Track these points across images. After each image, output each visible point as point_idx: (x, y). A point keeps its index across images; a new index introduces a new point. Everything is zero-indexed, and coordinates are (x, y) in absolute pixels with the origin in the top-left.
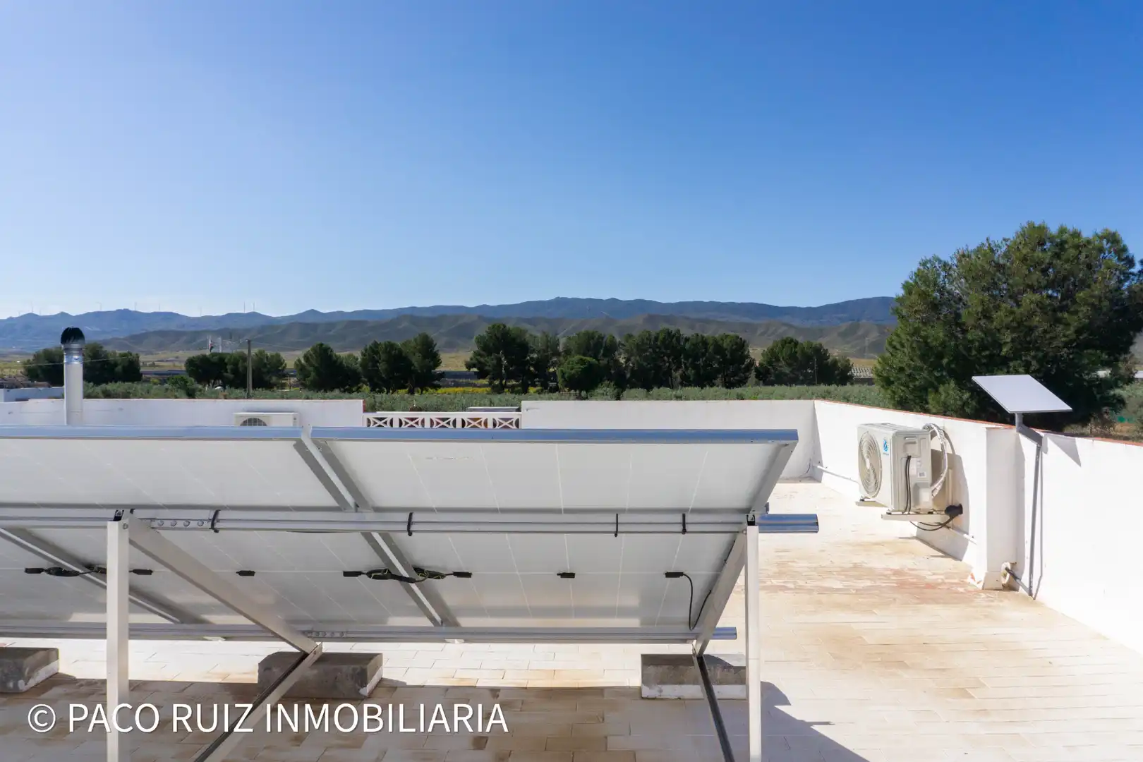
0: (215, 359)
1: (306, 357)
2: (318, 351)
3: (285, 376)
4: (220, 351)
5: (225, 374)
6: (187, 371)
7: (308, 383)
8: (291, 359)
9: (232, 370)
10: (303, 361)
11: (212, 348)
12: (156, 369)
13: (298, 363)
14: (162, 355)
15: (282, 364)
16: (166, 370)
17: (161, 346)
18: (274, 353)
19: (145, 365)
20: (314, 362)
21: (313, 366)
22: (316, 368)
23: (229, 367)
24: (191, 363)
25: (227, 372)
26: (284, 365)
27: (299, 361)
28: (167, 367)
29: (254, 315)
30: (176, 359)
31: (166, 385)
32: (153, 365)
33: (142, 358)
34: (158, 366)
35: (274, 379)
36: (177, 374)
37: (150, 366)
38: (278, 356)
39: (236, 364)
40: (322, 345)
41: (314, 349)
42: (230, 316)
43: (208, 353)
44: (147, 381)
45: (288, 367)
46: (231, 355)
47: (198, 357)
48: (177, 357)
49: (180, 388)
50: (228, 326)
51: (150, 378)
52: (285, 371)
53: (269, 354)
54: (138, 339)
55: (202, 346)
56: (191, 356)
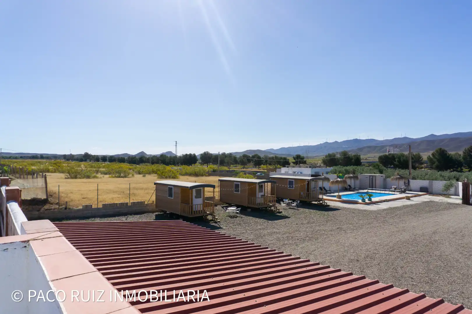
0: (390, 156)
1: (433, 155)
2: (439, 151)
3: (422, 164)
4: (392, 153)
5: (395, 162)
6: (379, 161)
7: (434, 166)
8: (425, 156)
9: (398, 161)
10: (431, 156)
11: (389, 151)
12: (368, 161)
13: (429, 158)
14: (369, 155)
15: (421, 158)
16: (371, 161)
17: (369, 152)
18: (417, 153)
19: (363, 159)
20: (437, 157)
21: (436, 158)
22: (438, 160)
23: (396, 160)
24: (380, 158)
25: (395, 161)
26: (421, 159)
27: (429, 156)
28: (371, 160)
29: (405, 138)
30: (374, 157)
31: (371, 167)
32: (366, 159)
33: (362, 157)
34: (368, 159)
35: (417, 165)
36: (375, 163)
37: (365, 159)
38: (419, 154)
39: (399, 158)
40: (441, 149)
41: (437, 151)
42: (395, 139)
43: (387, 154)
44: (364, 165)
45: (424, 159)
46: (397, 155)
47: (384, 156)
48: (375, 156)
49: (377, 169)
50: (395, 143)
51: (365, 164)
52: (422, 161)
53: (415, 154)
54: (361, 149)
55: (386, 151)
56: (381, 155)
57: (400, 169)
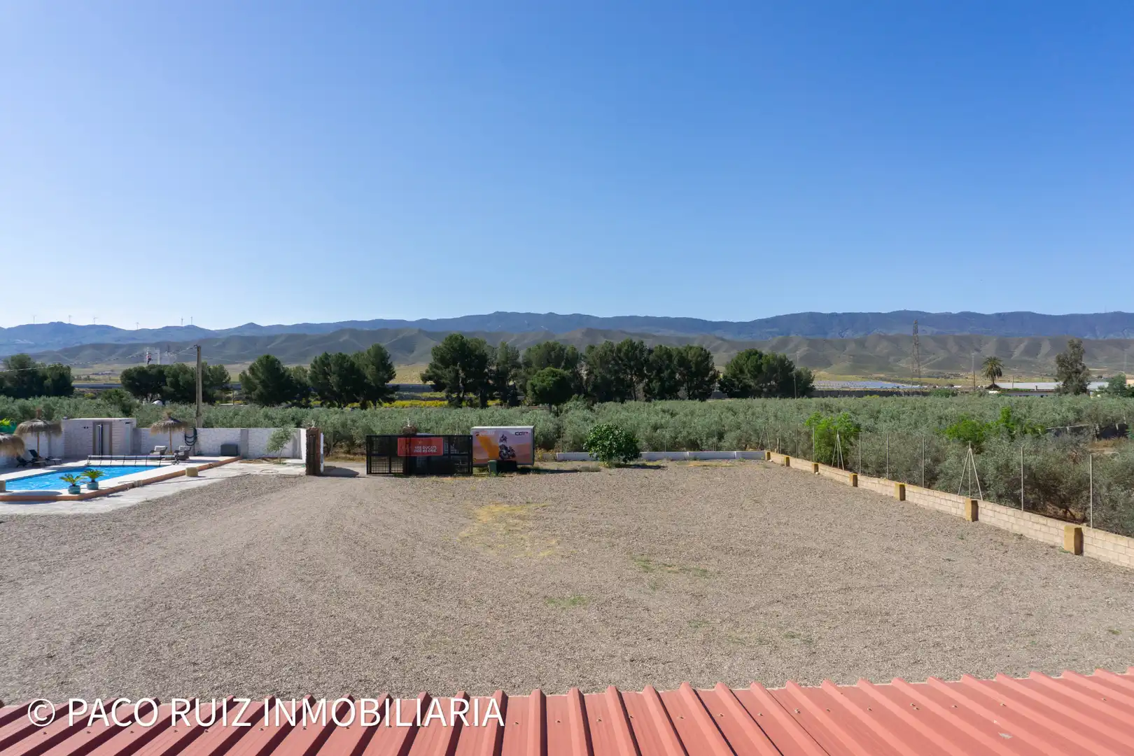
0: (154, 371)
1: (252, 369)
2: (265, 363)
3: (227, 390)
4: (159, 363)
5: (164, 388)
6: (123, 383)
7: (253, 396)
8: (235, 372)
9: (171, 383)
10: (248, 373)
11: (150, 359)
12: (92, 383)
13: (244, 378)
14: (98, 368)
15: (225, 377)
16: (102, 383)
17: (97, 360)
18: (217, 366)
19: (79, 379)
20: (260, 375)
21: (259, 378)
22: (262, 382)
23: (168, 380)
24: (127, 375)
25: (166, 385)
26: (227, 378)
27: (244, 373)
28: (102, 380)
29: (191, 328)
30: (111, 372)
31: (99, 400)
32: (88, 379)
33: (74, 372)
34: (93, 379)
35: (217, 393)
36: (111, 388)
37: (86, 379)
38: (222, 368)
39: (175, 376)
40: (268, 357)
41: (260, 361)
42: (167, 329)
43: (145, 365)
44: (82, 394)
45: (232, 380)
46: (171, 368)
47: (136, 370)
48: (112, 371)
49: (115, 404)
50: (165, 339)
51: (84, 392)
52: (229, 385)
53: (211, 367)
54: (74, 352)
55: (141, 358)
56: (128, 368)
57: (176, 404)
